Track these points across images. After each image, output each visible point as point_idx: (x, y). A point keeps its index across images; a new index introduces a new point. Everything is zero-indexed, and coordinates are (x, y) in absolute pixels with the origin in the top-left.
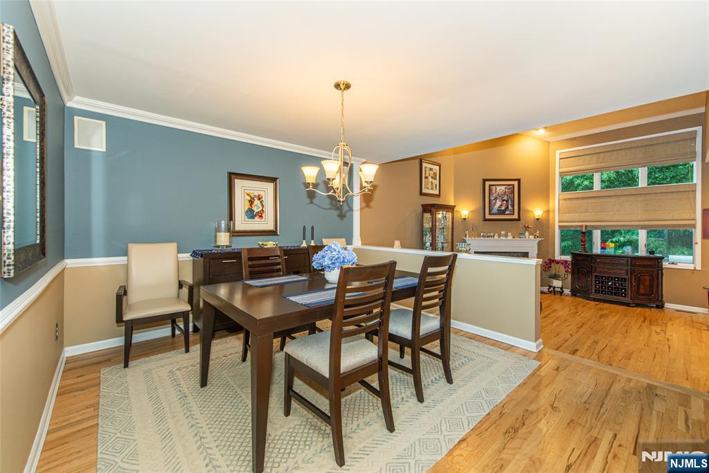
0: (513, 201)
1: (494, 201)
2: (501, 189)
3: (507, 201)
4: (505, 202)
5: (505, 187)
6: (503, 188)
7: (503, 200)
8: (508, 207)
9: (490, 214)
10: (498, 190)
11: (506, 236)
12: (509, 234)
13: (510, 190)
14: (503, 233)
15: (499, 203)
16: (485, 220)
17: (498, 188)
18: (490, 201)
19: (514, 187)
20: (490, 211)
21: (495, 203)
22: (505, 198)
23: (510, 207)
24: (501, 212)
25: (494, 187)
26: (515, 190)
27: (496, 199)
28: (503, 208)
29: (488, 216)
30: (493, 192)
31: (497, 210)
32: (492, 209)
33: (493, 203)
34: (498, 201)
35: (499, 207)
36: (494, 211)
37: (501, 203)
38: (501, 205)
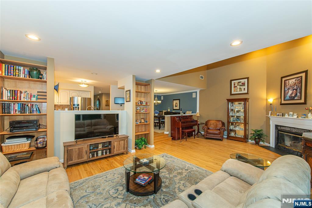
0: (301, 89)
2: (292, 82)
3: (297, 90)
4: (295, 91)
6: (294, 80)
8: (297, 94)
9: (284, 100)
10: (290, 83)
11: (293, 115)
13: (299, 81)
15: (290, 92)
16: (281, 104)
17: (290, 81)
18: (285, 91)
19: (301, 78)
20: (284, 98)
21: (288, 92)
22: (295, 87)
23: (299, 94)
24: (292, 98)
25: (287, 82)
26: (303, 80)
27: (289, 89)
28: (293, 95)
29: (283, 102)
30: (287, 85)
31: (290, 97)
32: (286, 97)
33: (287, 92)
34: (290, 90)
35: (291, 95)
36: (287, 98)
37: (292, 92)
38: (292, 93)
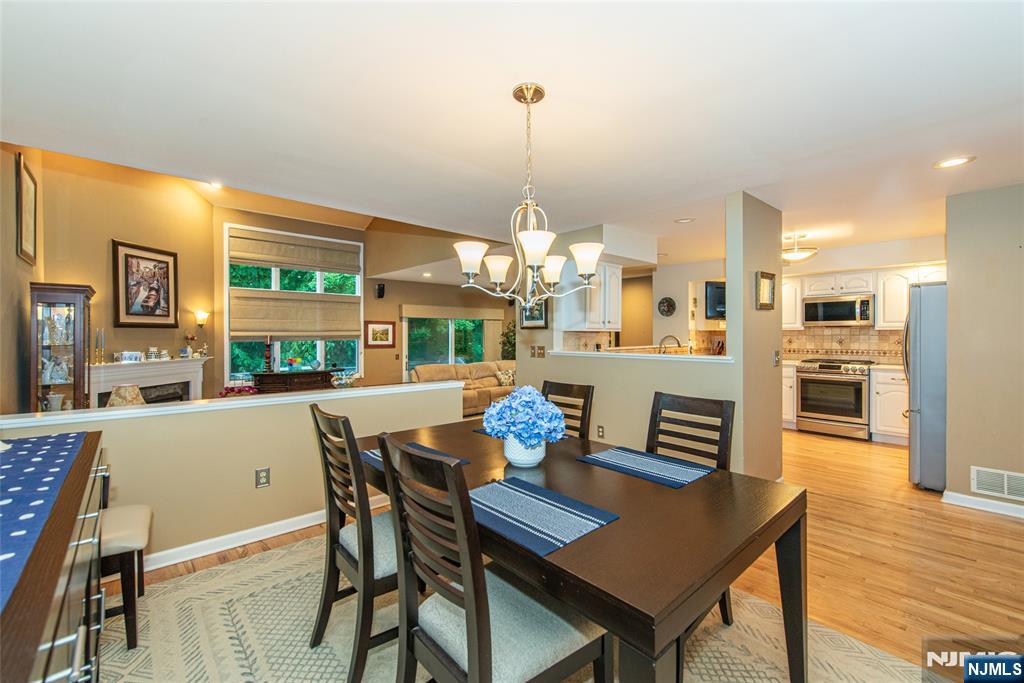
0: (168, 293)
1: (135, 288)
2: (146, 267)
3: (158, 291)
4: (153, 293)
5: (153, 263)
6: (151, 265)
7: (151, 289)
8: (158, 303)
9: (128, 313)
10: (142, 268)
11: (159, 355)
12: (164, 352)
13: (161, 271)
14: (153, 349)
15: (143, 294)
16: (119, 325)
17: (143, 264)
18: (127, 287)
19: (167, 267)
20: (128, 307)
21: (138, 292)
22: (155, 285)
23: (162, 303)
24: (148, 311)
25: (134, 261)
26: (170, 275)
27: (138, 284)
28: (151, 304)
29: (124, 318)
30: (134, 270)
31: (142, 306)
32: (133, 304)
33: (134, 291)
34: (142, 288)
35: (145, 301)
36: (136, 308)
37: (147, 294)
38: (148, 297)
